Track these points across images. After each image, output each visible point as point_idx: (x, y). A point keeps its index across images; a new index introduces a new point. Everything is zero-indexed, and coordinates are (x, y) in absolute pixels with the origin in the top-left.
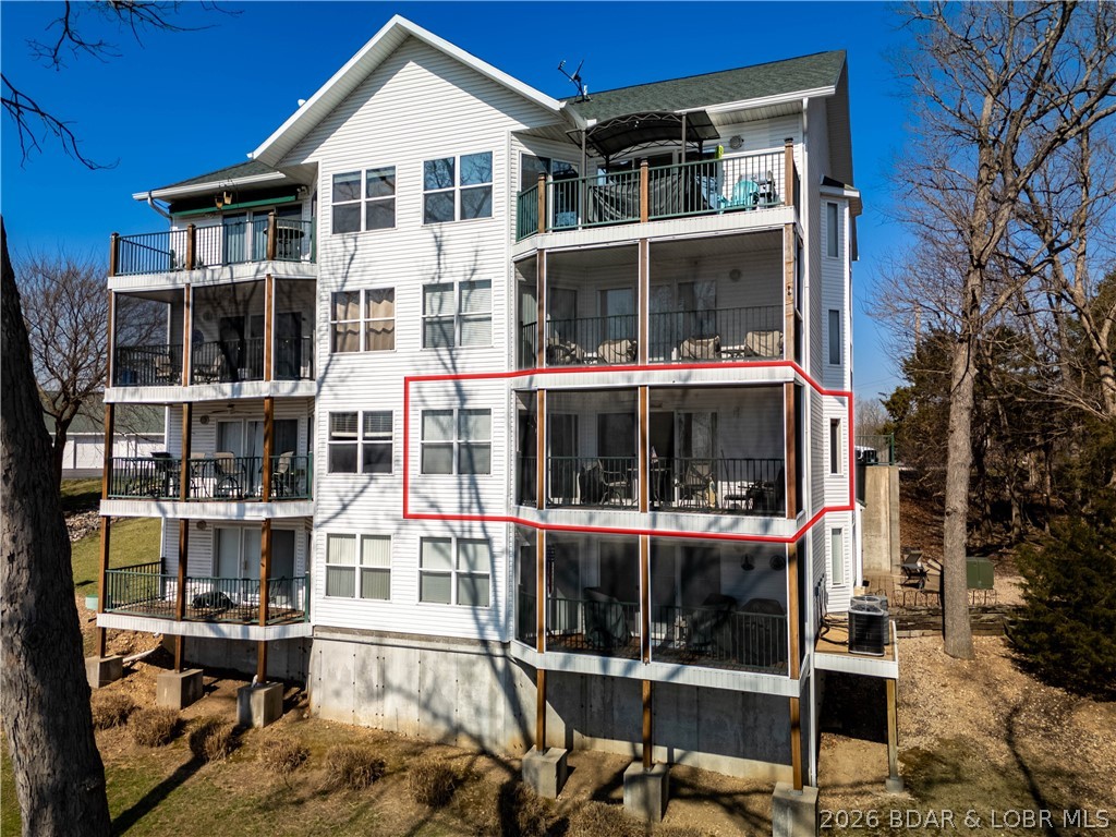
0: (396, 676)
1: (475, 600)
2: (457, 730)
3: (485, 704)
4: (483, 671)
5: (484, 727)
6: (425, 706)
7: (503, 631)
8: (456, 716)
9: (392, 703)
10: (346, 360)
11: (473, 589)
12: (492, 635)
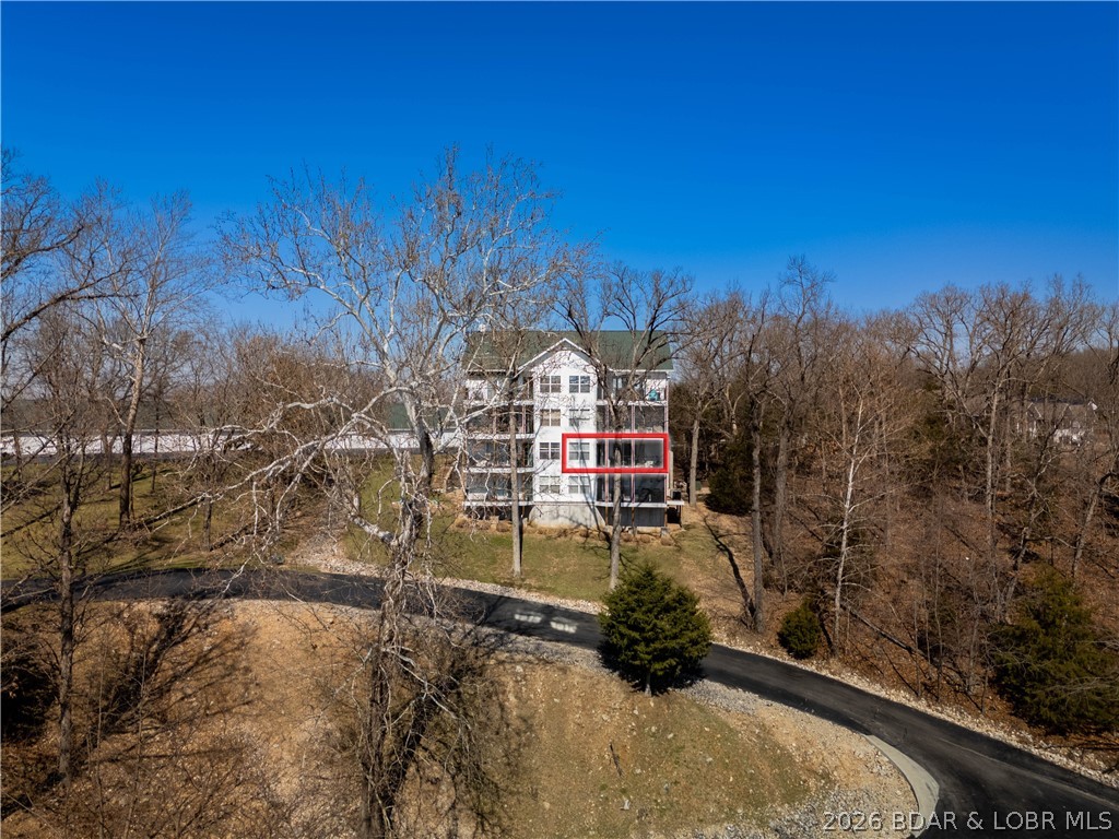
0: (561, 513)
1: (584, 492)
2: (580, 524)
3: (588, 517)
4: (588, 509)
5: (588, 523)
6: (570, 519)
7: (593, 499)
8: (580, 521)
9: (560, 519)
10: (545, 428)
11: (584, 489)
12: (590, 501)
